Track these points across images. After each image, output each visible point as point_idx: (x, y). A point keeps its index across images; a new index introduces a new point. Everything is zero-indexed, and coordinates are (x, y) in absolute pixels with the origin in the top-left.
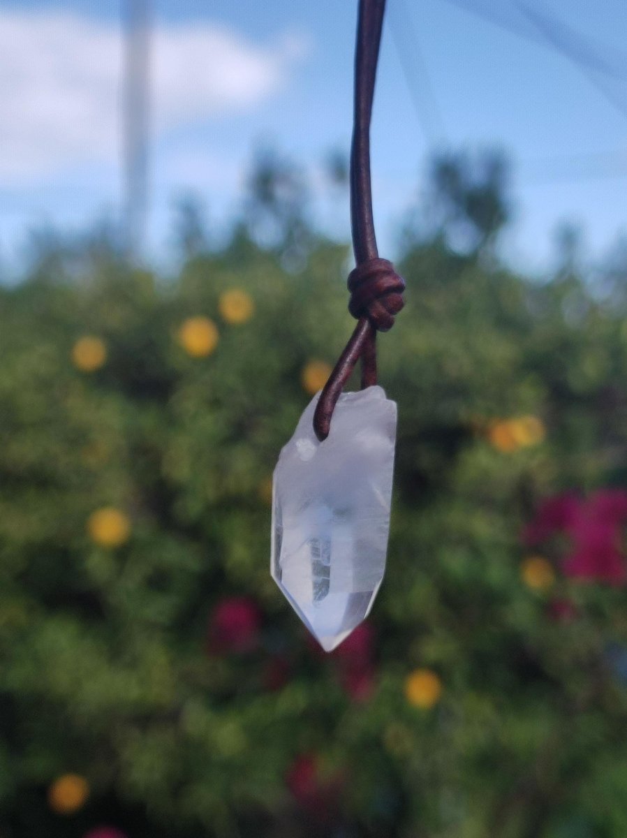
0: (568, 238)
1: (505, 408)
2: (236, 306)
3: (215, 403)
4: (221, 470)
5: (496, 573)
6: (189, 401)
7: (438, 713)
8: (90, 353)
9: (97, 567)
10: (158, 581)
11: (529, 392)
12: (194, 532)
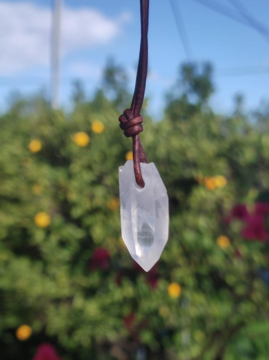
0: (239, 99)
1: (211, 172)
2: (98, 127)
3: (89, 168)
4: (92, 197)
5: (207, 242)
6: (76, 167)
7: (181, 299)
8: (36, 146)
9: (39, 236)
10: (63, 244)
11: (222, 164)
12: (78, 223)
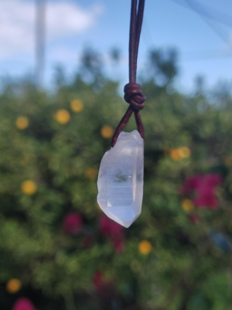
0: (200, 81)
1: (176, 144)
2: (77, 106)
3: (69, 142)
4: (70, 166)
5: (172, 205)
6: (59, 141)
7: (151, 256)
8: (22, 123)
9: (25, 202)
10: (47, 208)
11: (185, 138)
12: (61, 189)
